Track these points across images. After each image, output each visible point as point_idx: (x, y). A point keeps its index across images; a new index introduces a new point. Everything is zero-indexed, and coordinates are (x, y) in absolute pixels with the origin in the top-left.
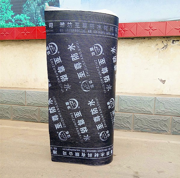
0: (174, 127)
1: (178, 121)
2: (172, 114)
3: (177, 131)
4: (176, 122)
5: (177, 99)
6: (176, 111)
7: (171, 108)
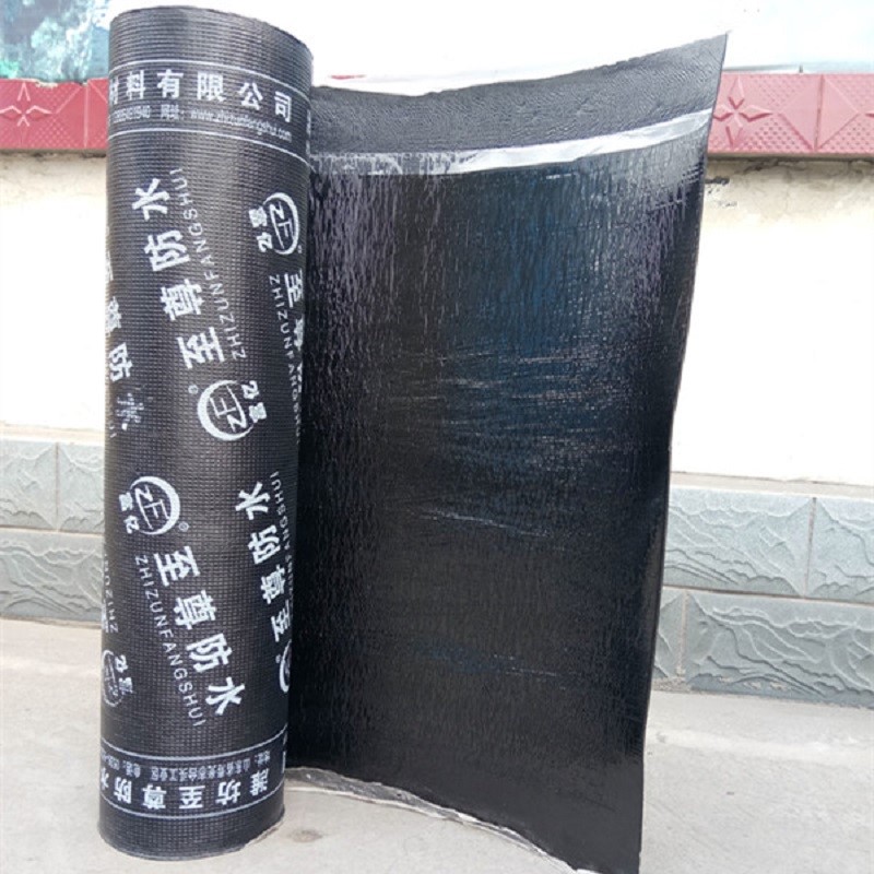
0: (701, 647)
1: (724, 616)
2: (690, 580)
3: (715, 672)
4: (710, 622)
5: (714, 496)
6: (709, 562)
7: (684, 547)
